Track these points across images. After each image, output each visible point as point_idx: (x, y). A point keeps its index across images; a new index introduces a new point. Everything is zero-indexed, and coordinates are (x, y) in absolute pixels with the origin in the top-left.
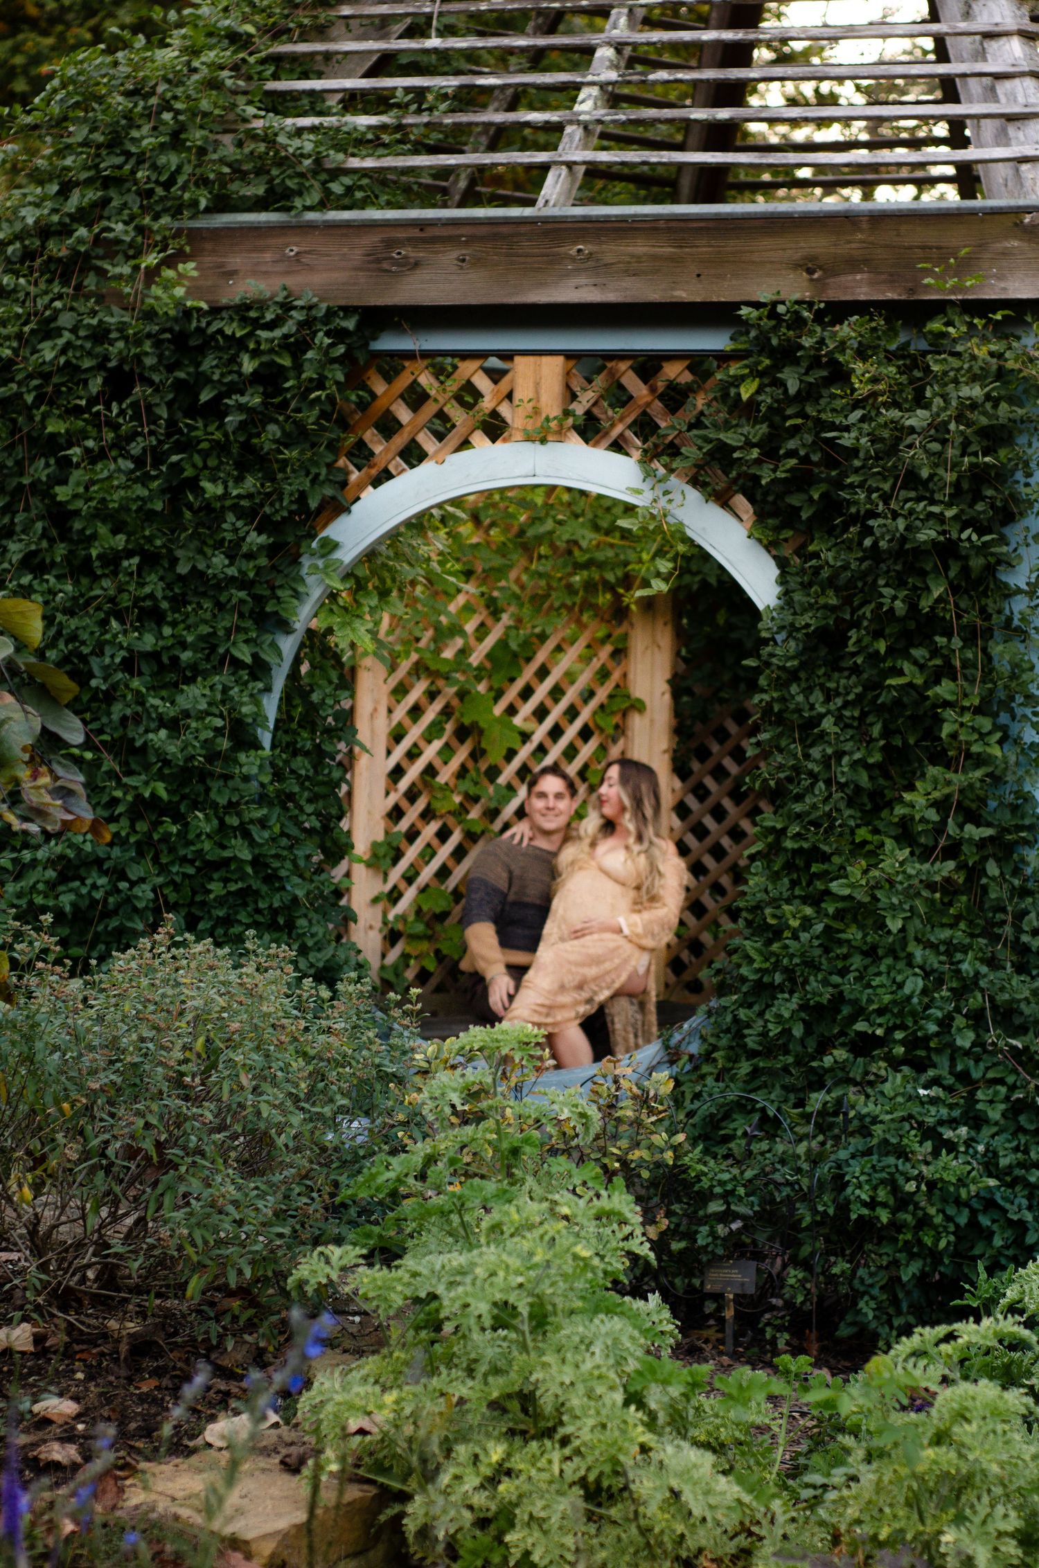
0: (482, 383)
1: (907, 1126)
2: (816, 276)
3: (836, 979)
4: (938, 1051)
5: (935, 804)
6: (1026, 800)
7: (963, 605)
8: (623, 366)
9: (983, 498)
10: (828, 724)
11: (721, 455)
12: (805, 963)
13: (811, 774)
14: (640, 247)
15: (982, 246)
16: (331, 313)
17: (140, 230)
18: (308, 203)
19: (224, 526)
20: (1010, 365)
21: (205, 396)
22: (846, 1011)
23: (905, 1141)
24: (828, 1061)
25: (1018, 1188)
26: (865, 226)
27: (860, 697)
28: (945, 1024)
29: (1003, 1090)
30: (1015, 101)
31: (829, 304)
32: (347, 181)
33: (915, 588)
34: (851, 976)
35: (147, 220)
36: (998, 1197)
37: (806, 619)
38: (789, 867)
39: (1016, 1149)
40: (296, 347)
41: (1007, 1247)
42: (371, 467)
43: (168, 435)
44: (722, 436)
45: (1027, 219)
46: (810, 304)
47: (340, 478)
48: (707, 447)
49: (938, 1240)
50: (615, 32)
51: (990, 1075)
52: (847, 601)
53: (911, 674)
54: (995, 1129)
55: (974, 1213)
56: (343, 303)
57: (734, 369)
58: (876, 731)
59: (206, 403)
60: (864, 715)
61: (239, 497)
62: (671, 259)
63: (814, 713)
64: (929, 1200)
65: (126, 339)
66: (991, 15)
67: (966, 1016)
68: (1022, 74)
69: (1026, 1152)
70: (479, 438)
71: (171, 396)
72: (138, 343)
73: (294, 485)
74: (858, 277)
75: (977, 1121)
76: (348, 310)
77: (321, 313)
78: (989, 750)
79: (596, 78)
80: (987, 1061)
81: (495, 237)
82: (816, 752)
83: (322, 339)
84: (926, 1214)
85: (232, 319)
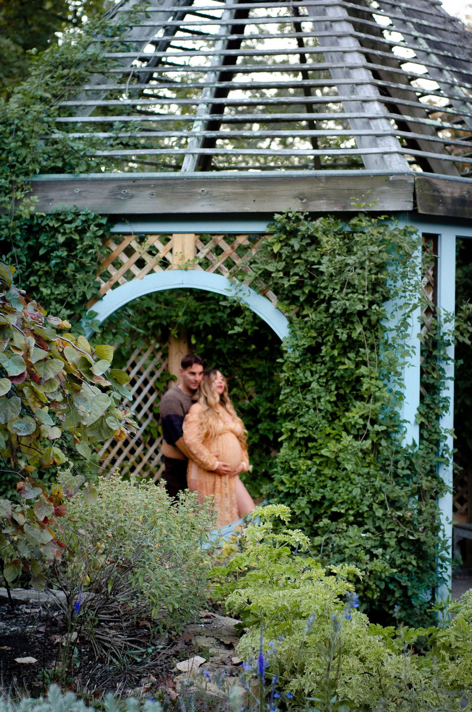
0: (159, 245)
1: (359, 549)
2: (304, 201)
3: (321, 490)
4: (367, 518)
5: (361, 417)
6: (395, 414)
7: (368, 335)
8: (220, 238)
9: (378, 292)
10: (314, 385)
11: (266, 275)
12: (309, 484)
13: (307, 406)
14: (229, 189)
15: (373, 189)
16: (96, 217)
17: (11, 182)
18: (81, 170)
19: (51, 307)
20: (387, 237)
21: (42, 252)
22: (326, 503)
23: (359, 555)
24: (321, 524)
25: (404, 573)
26: (323, 180)
27: (326, 374)
28: (370, 507)
29: (394, 533)
30: (379, 128)
31: (310, 213)
32: (97, 160)
33: (350, 329)
34: (328, 489)
35: (14, 178)
36: (396, 577)
37: (303, 342)
38: (298, 444)
39: (401, 557)
40: (82, 231)
41: (400, 597)
42: (110, 281)
43: (27, 269)
44: (267, 267)
45: (391, 178)
46: (302, 213)
47: (98, 286)
48: (260, 272)
49: (373, 595)
50: (206, 98)
51: (389, 527)
52: (320, 334)
53: (349, 364)
54: (392, 549)
55: (387, 584)
56: (101, 212)
57: (270, 239)
58: (333, 387)
59: (43, 255)
60: (328, 381)
61: (58, 294)
62: (242, 194)
63: (307, 381)
64: (369, 579)
65: (9, 228)
66: (365, 92)
67: (378, 504)
68: (381, 118)
69: (405, 558)
70: (158, 269)
71: (26, 252)
72: (14, 230)
73: (80, 289)
74: (322, 201)
75: (385, 546)
76: (103, 215)
77: (92, 217)
78: (383, 395)
79: (200, 118)
80: (387, 521)
81: (167, 185)
82: (309, 397)
83: (93, 228)
84: (368, 585)
85: (52, 219)
